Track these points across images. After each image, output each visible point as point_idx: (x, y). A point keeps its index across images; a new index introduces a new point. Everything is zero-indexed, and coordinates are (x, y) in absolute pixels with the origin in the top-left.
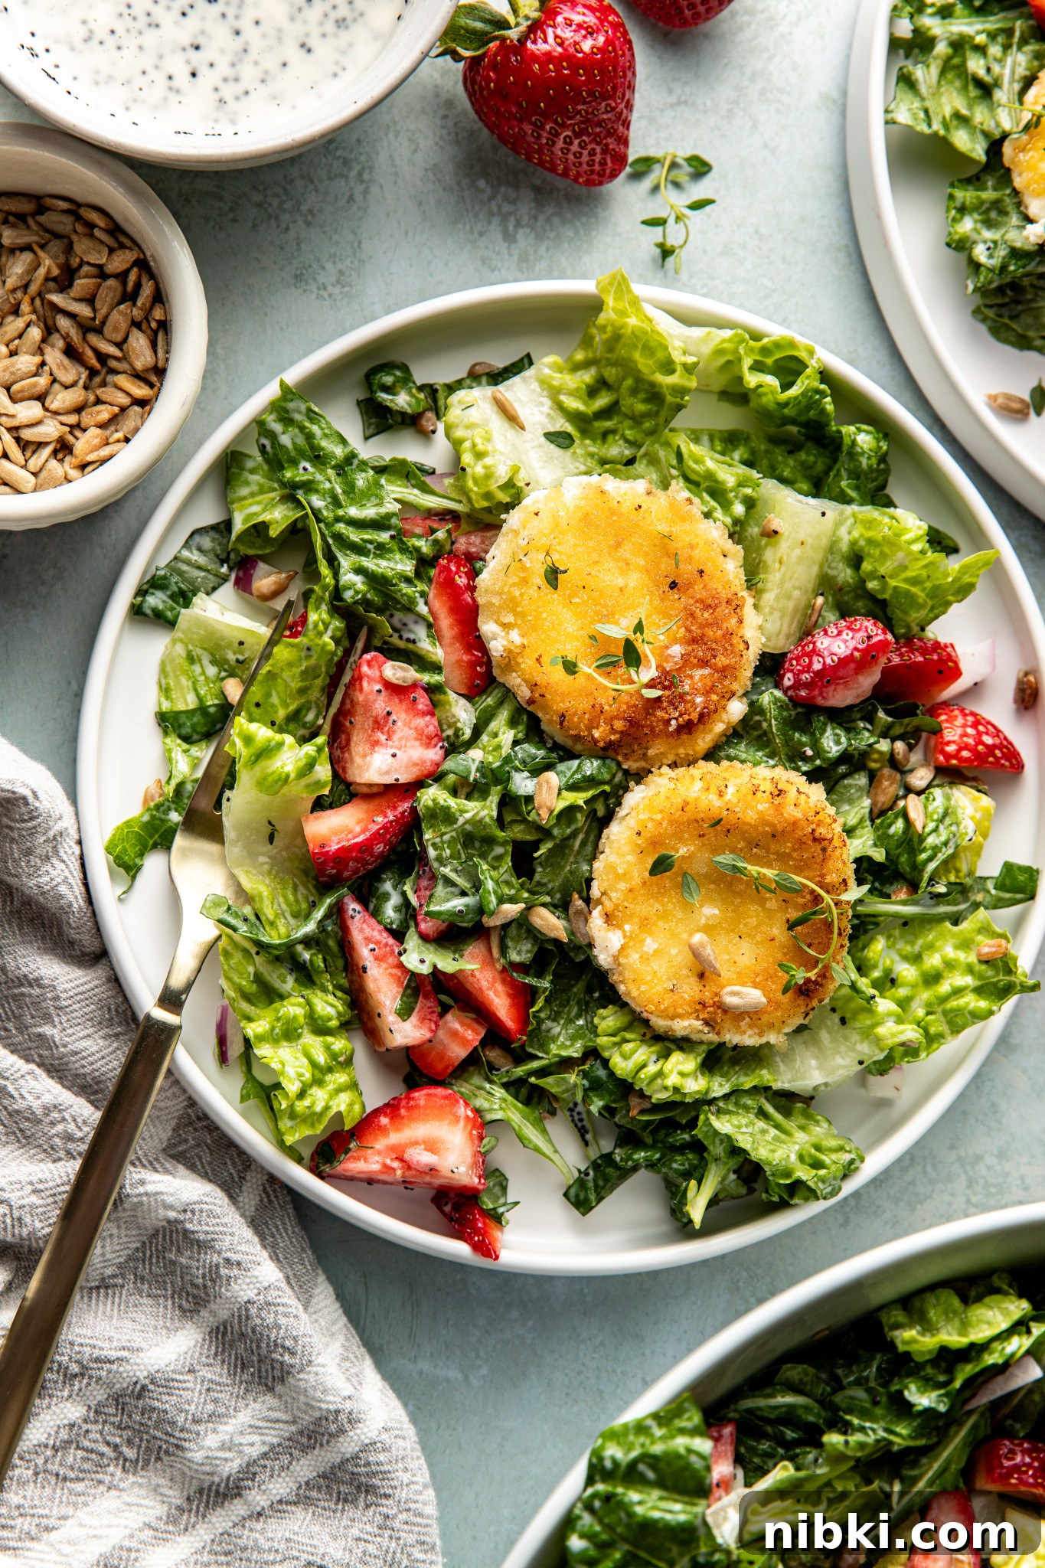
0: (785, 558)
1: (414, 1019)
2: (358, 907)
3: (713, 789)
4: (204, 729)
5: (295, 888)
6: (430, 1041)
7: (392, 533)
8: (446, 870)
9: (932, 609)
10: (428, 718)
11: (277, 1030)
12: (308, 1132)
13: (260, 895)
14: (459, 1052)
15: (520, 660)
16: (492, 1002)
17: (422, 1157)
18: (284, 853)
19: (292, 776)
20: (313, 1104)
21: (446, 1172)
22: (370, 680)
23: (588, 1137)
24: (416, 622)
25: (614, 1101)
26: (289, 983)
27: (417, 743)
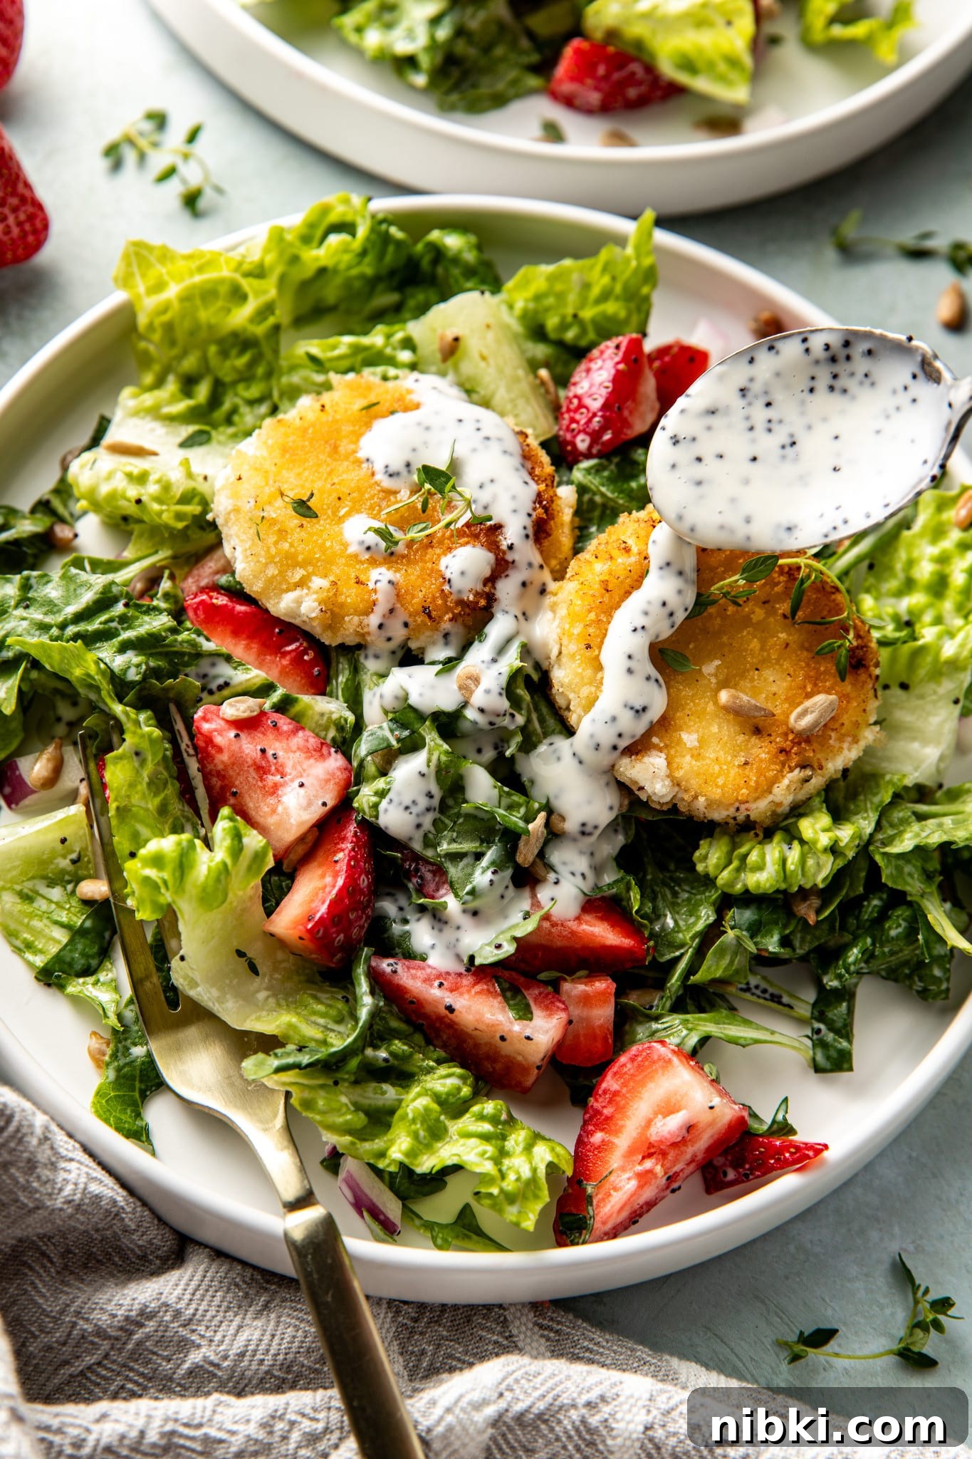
0: (486, 353)
1: (537, 1013)
2: (391, 961)
3: (615, 553)
4: (95, 950)
5: (315, 998)
6: (570, 1022)
7: (123, 602)
8: (445, 847)
9: (639, 309)
10: (301, 734)
11: (422, 1133)
12: (538, 1206)
13: (290, 1026)
14: (604, 1014)
15: (342, 599)
16: (593, 934)
17: (669, 1126)
18: (277, 976)
19: (229, 861)
20: (518, 1173)
21: (706, 1117)
22: (220, 732)
23: (785, 999)
24: (213, 665)
25: (785, 926)
26: (390, 1092)
27: (312, 761)
